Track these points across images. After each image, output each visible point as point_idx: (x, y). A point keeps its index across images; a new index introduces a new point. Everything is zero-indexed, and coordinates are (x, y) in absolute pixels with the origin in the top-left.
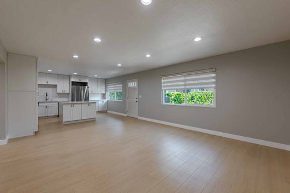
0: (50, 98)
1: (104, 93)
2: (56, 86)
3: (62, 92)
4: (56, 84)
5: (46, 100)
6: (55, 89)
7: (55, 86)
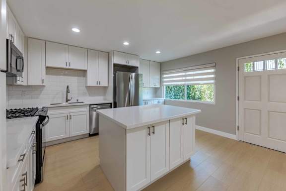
0: (74, 96)
1: (158, 86)
2: (85, 71)
3: (95, 85)
4: (85, 69)
5: (67, 100)
6: (82, 78)
7: (83, 73)
